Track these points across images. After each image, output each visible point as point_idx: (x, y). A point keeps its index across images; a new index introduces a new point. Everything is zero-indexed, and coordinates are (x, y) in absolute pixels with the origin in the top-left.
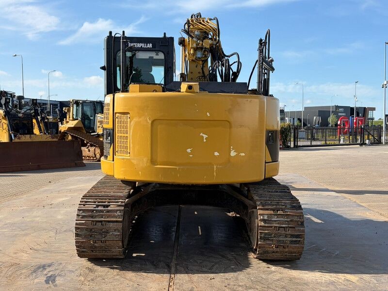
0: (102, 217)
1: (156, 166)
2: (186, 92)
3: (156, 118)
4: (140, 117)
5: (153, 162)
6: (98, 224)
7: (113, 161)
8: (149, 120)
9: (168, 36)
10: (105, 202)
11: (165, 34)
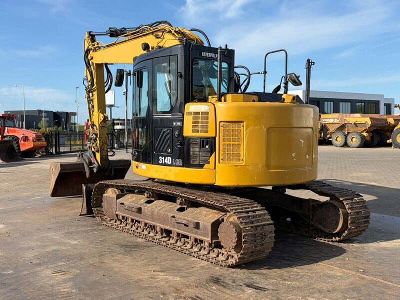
0: (259, 222)
1: (271, 171)
2: (291, 103)
3: (271, 126)
4: (255, 126)
5: (268, 166)
6: (258, 228)
7: (215, 169)
8: (265, 128)
9: (229, 48)
10: (249, 208)
11: (226, 45)
